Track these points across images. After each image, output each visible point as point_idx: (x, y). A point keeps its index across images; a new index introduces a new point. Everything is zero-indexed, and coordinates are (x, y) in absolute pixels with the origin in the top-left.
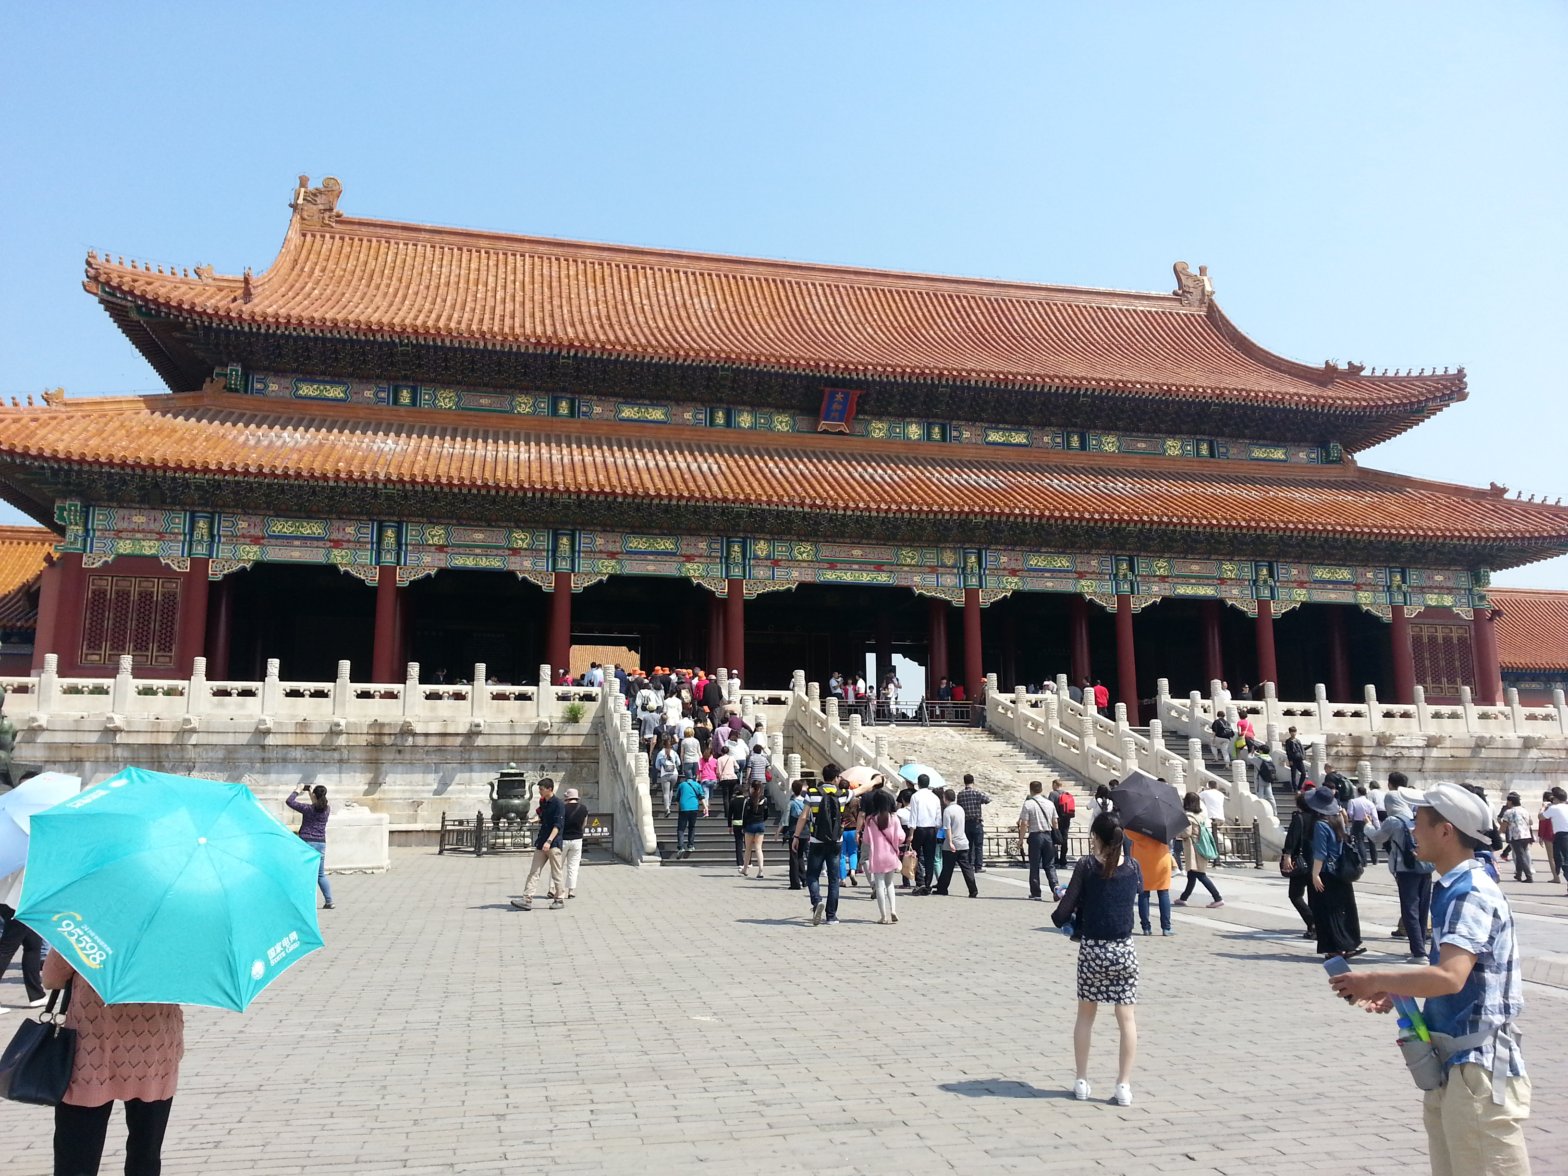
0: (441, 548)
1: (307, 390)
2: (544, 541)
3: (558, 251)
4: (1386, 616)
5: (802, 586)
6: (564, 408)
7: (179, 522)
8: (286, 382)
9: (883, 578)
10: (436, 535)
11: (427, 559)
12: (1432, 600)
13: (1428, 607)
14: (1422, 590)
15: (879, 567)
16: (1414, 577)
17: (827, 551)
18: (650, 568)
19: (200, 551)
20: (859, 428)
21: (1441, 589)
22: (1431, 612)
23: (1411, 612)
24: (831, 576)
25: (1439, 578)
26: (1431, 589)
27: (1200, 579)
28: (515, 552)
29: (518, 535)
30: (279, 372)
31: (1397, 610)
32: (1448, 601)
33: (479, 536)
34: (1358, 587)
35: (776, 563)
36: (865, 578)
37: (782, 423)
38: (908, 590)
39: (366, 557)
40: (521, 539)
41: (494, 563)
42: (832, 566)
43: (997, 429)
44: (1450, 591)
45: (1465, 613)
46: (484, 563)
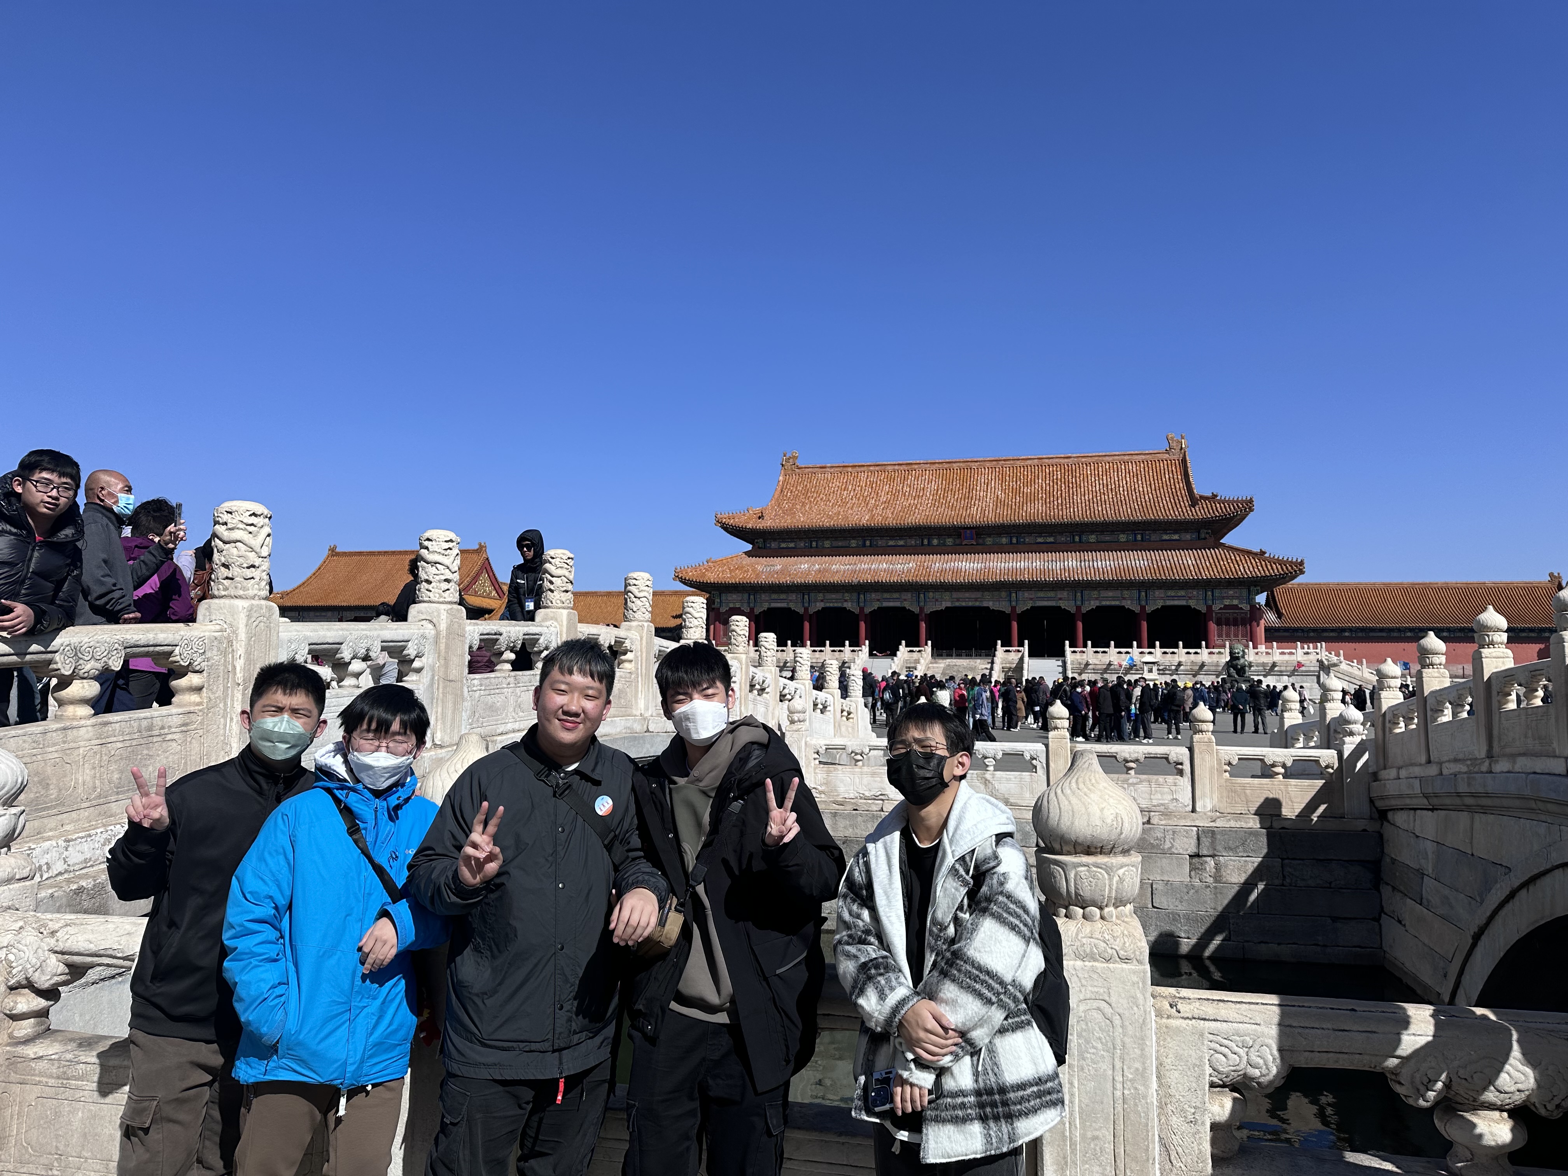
0: (822, 601)
1: (783, 545)
2: (855, 595)
3: (877, 468)
4: (1203, 609)
5: (947, 608)
6: (868, 543)
7: (746, 596)
8: (777, 543)
9: (977, 604)
10: (820, 596)
11: (818, 604)
12: (1227, 602)
13: (1225, 605)
14: (1223, 598)
15: (976, 600)
16: (1217, 593)
17: (955, 595)
18: (891, 604)
19: (752, 605)
20: (981, 541)
21: (1232, 598)
22: (1226, 607)
23: (1216, 607)
24: (957, 604)
25: (1231, 592)
26: (1228, 598)
27: (1114, 598)
28: (846, 601)
29: (846, 595)
30: (775, 540)
31: (1209, 608)
32: (1235, 602)
33: (834, 596)
34: (1190, 598)
35: (937, 600)
36: (970, 604)
37: (949, 541)
38: (988, 608)
39: (800, 605)
40: (847, 596)
41: (839, 605)
42: (958, 600)
43: (1041, 536)
44: (1237, 598)
45: (1246, 607)
46: (836, 605)
